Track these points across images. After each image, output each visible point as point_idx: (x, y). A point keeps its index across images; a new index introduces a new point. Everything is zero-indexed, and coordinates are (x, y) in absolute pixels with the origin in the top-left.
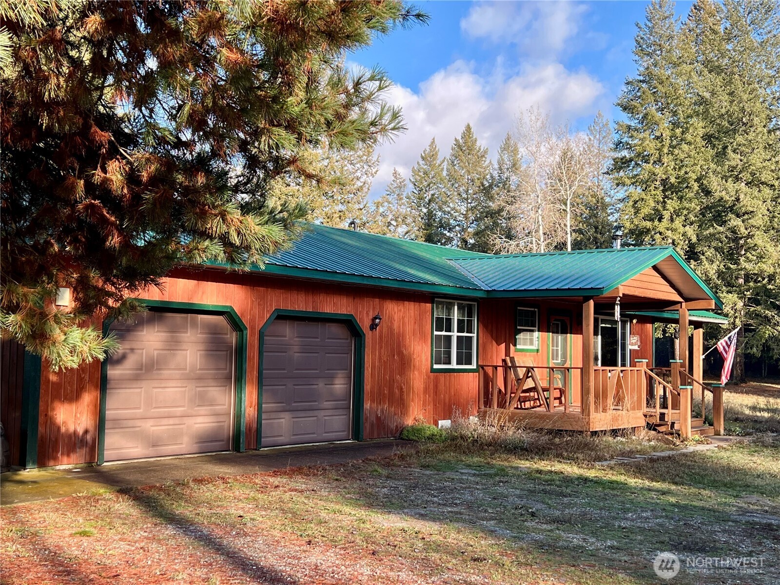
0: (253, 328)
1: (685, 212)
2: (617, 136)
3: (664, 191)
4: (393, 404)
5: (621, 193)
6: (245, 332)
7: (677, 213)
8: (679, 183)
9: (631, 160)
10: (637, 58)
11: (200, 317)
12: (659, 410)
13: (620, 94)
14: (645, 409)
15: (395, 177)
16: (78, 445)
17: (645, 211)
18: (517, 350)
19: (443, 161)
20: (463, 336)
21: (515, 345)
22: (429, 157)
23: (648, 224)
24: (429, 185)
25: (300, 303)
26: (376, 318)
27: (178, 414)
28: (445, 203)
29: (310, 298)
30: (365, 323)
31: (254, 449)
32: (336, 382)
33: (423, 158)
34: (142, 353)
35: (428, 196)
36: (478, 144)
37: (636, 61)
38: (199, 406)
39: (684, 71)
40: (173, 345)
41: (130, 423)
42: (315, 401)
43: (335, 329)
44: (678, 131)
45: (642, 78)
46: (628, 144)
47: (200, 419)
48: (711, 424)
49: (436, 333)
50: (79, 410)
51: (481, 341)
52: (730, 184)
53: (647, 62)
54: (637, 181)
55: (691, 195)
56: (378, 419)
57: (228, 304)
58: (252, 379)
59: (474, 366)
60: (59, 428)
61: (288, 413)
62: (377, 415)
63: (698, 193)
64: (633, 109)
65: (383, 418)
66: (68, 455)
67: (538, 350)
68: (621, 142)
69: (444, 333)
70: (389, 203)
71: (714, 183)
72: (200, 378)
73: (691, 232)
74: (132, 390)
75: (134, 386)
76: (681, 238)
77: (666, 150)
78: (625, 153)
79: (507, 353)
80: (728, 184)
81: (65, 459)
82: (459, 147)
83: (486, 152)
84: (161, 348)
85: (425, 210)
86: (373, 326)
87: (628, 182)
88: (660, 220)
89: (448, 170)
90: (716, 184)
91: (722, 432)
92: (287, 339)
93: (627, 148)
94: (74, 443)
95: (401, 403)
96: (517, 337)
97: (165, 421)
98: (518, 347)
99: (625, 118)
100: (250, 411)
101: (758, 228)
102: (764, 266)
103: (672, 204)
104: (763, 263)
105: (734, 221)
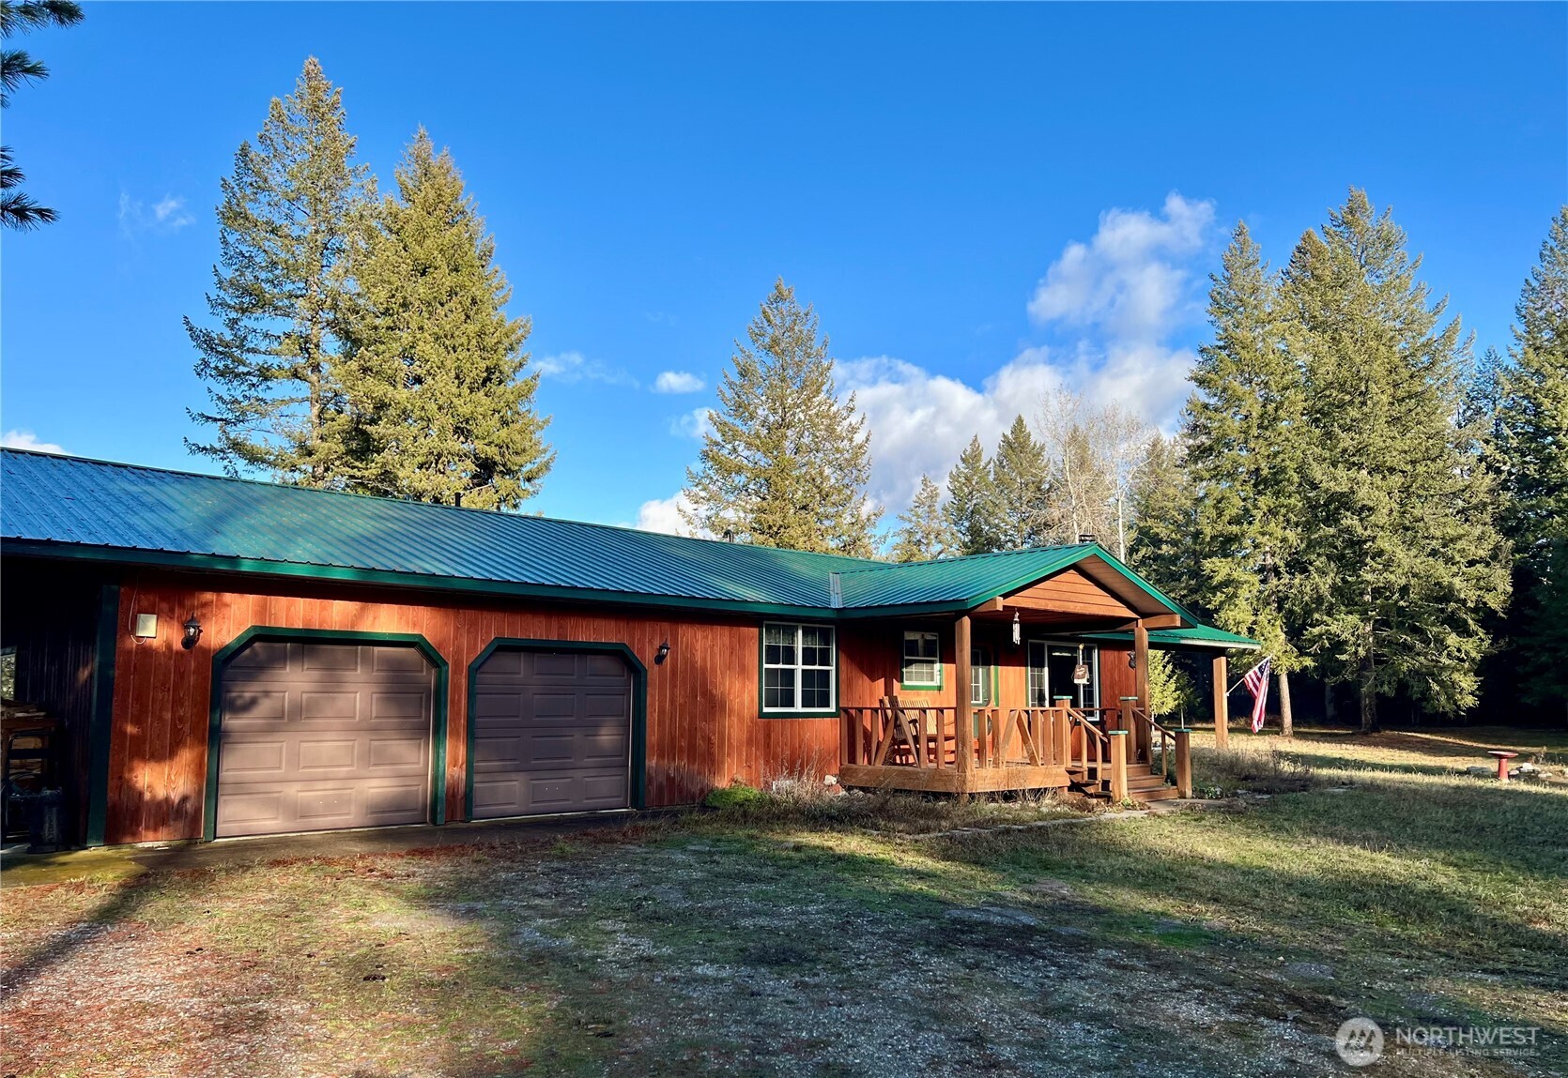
0: (457, 664)
1: (1283, 511)
2: (1192, 418)
3: (1255, 486)
4: (695, 760)
6: (444, 669)
7: (1273, 512)
8: (1275, 473)
9: (1211, 448)
10: (1212, 318)
11: (376, 649)
12: (1085, 764)
13: (1193, 365)
14: (1069, 764)
15: (925, 485)
16: (172, 816)
17: (1232, 512)
18: (904, 688)
19: (989, 462)
20: (813, 670)
21: (902, 681)
22: (971, 459)
23: (1235, 529)
24: (971, 493)
25: (536, 629)
26: (661, 648)
27: (341, 776)
28: (990, 514)
29: (554, 623)
30: (648, 657)
31: (461, 821)
32: (603, 733)
33: (963, 460)
34: (284, 697)
35: (970, 506)
36: (1032, 439)
37: (1212, 322)
38: (375, 765)
40: (331, 686)
41: (262, 787)
42: (570, 758)
43: (600, 663)
45: (1222, 343)
46: (1205, 427)
47: (375, 783)
48: (1174, 783)
49: (765, 666)
50: (174, 772)
51: (843, 676)
53: (1226, 321)
54: (1218, 473)
55: (1293, 488)
56: (670, 780)
57: (416, 632)
58: (458, 731)
59: (832, 709)
60: (141, 794)
61: (522, 773)
62: (668, 775)
63: (1300, 485)
64: (1209, 382)
65: (677, 779)
66: (156, 830)
67: (939, 688)
68: (1198, 426)
69: (781, 666)
70: (918, 517)
71: (1317, 472)
72: (374, 729)
73: (1293, 536)
74: (269, 745)
75: (269, 739)
76: (1281, 545)
78: (1203, 440)
79: (888, 690)
80: (1338, 472)
81: (151, 835)
82: (1009, 444)
83: (1042, 448)
84: (313, 689)
85: (967, 524)
86: (660, 659)
87: (1207, 475)
88: (1250, 524)
89: (996, 473)
90: (1321, 472)
91: (1189, 793)
92: (521, 676)
93: (1205, 433)
94: (165, 813)
95: (710, 759)
96: (904, 670)
97: (321, 785)
98: (906, 683)
99: (1202, 396)
100: (454, 771)
101: (1382, 527)
102: (1392, 577)
103: (1265, 501)
104: (1391, 573)
105: (1349, 520)
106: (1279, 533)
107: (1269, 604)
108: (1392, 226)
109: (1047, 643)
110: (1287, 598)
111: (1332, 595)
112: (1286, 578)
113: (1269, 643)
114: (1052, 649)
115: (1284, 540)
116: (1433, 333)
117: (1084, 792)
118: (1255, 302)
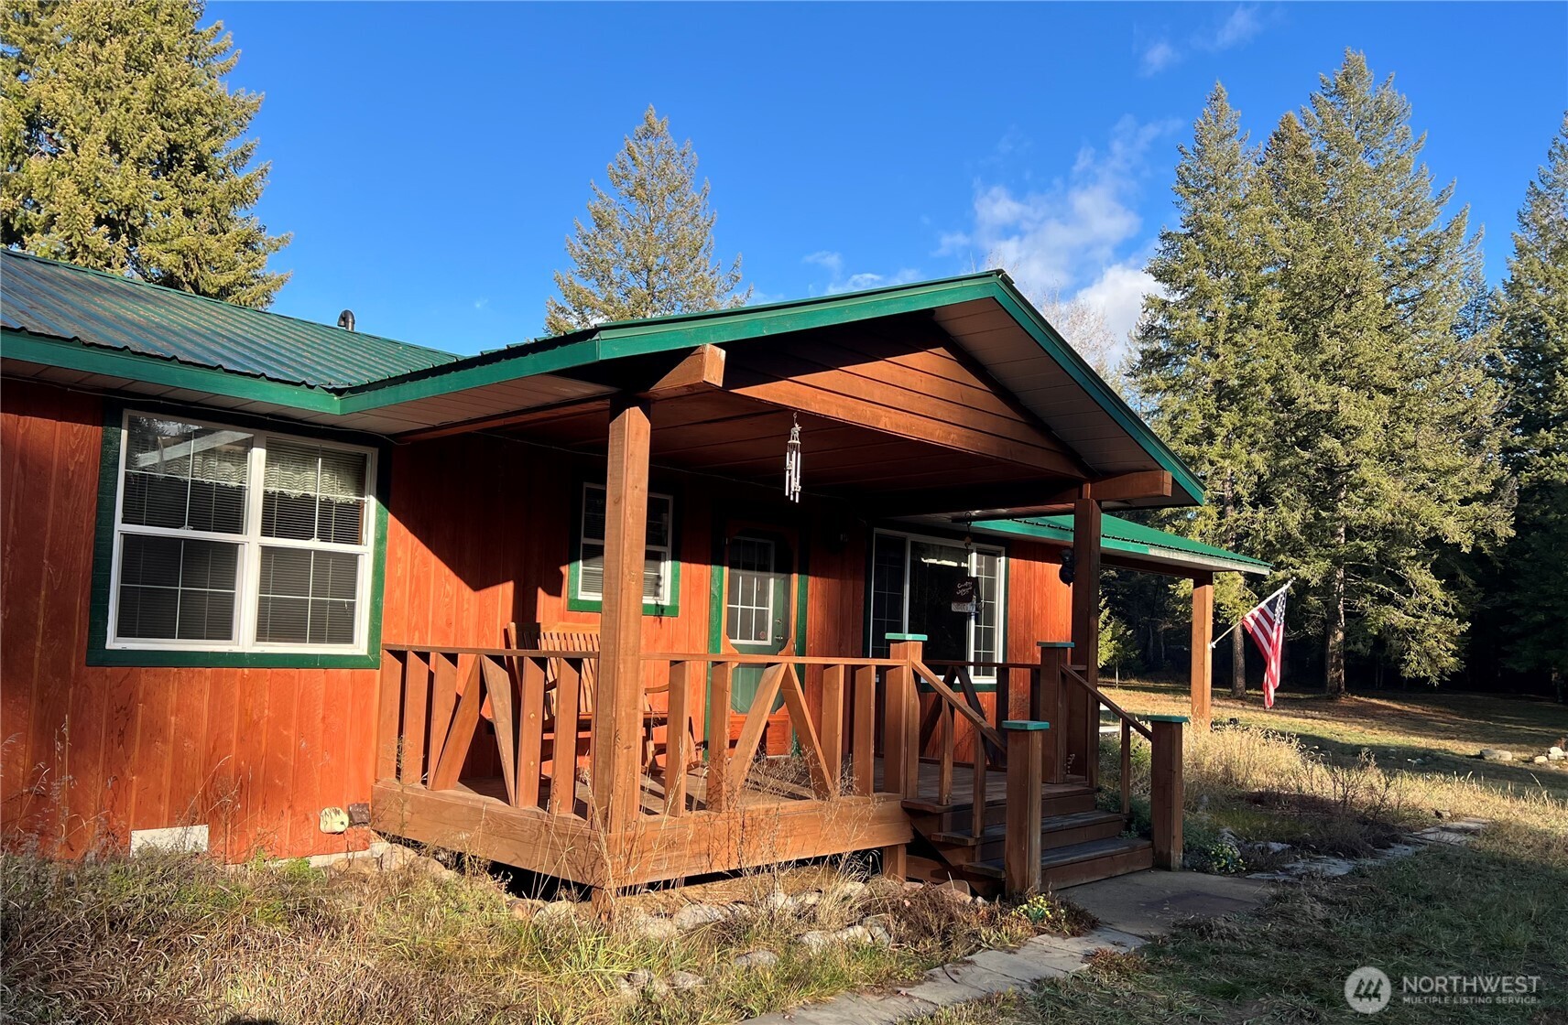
1: (1250, 430)
2: (1147, 318)
3: (1218, 400)
5: (1154, 401)
7: (1238, 431)
8: (1242, 386)
9: (1169, 355)
10: (1178, 198)
13: (1154, 256)
17: (1189, 430)
18: (566, 606)
23: (1193, 450)
37: (1177, 203)
39: (1252, 215)
44: (1242, 305)
45: (1187, 229)
46: (1164, 330)
51: (392, 570)
52: (1323, 388)
53: (1195, 203)
54: (1175, 383)
55: (1262, 404)
59: (358, 647)
64: (1170, 275)
68: (1153, 327)
71: (1298, 385)
73: (1259, 461)
76: (1244, 470)
77: (1221, 336)
78: (1161, 345)
79: (524, 610)
80: (1319, 385)
87: (1162, 386)
88: (1210, 444)
90: (1298, 384)
91: (1177, 857)
93: (1163, 338)
98: (572, 595)
99: (1161, 291)
101: (1367, 454)
102: (1376, 513)
103: (1230, 418)
104: (1376, 507)
105: (1328, 443)
106: (1244, 457)
107: (1225, 542)
108: (1392, 96)
109: (912, 537)
110: (1247, 535)
111: (1302, 533)
112: (1248, 511)
113: (1225, 587)
114: (920, 550)
115: (1249, 465)
116: (1436, 226)
117: (941, 860)
118: (1229, 181)
